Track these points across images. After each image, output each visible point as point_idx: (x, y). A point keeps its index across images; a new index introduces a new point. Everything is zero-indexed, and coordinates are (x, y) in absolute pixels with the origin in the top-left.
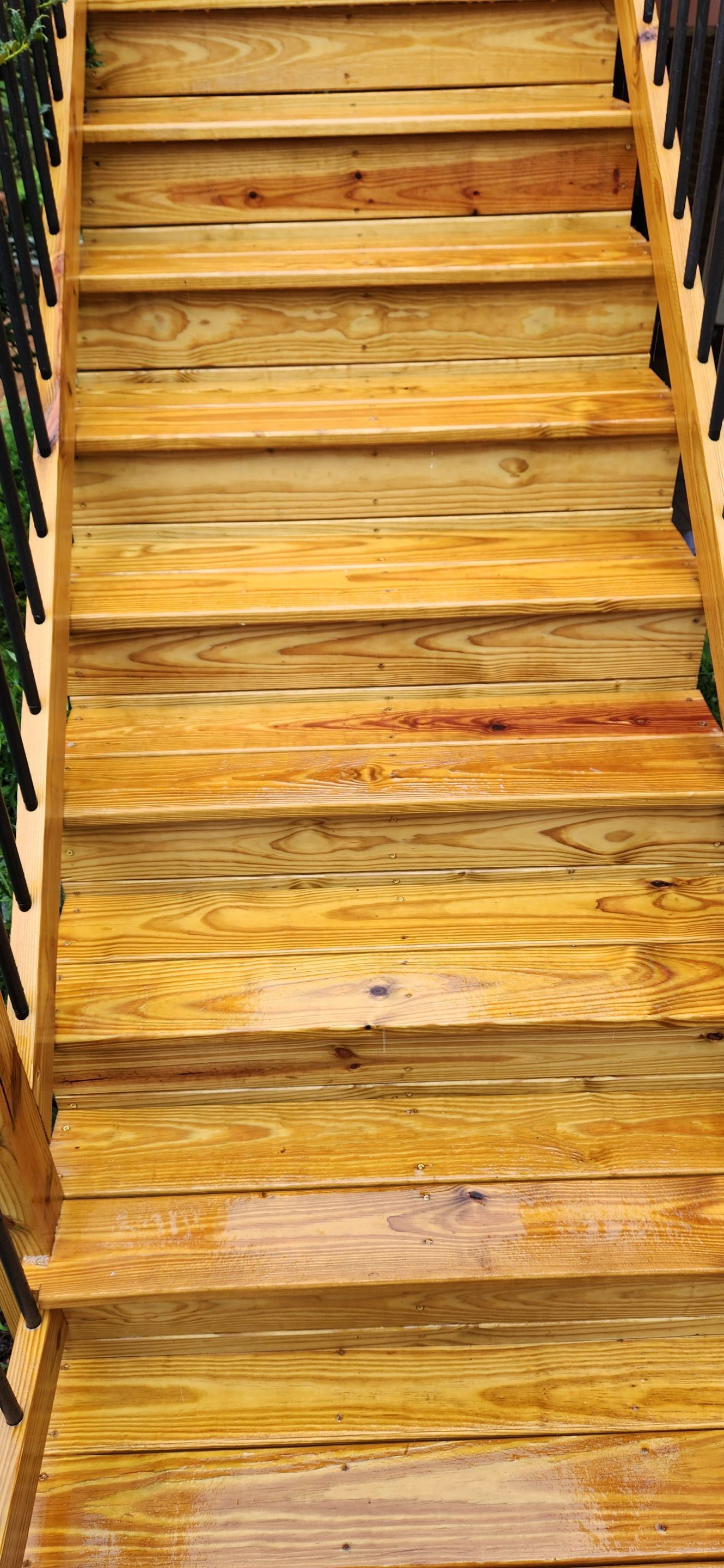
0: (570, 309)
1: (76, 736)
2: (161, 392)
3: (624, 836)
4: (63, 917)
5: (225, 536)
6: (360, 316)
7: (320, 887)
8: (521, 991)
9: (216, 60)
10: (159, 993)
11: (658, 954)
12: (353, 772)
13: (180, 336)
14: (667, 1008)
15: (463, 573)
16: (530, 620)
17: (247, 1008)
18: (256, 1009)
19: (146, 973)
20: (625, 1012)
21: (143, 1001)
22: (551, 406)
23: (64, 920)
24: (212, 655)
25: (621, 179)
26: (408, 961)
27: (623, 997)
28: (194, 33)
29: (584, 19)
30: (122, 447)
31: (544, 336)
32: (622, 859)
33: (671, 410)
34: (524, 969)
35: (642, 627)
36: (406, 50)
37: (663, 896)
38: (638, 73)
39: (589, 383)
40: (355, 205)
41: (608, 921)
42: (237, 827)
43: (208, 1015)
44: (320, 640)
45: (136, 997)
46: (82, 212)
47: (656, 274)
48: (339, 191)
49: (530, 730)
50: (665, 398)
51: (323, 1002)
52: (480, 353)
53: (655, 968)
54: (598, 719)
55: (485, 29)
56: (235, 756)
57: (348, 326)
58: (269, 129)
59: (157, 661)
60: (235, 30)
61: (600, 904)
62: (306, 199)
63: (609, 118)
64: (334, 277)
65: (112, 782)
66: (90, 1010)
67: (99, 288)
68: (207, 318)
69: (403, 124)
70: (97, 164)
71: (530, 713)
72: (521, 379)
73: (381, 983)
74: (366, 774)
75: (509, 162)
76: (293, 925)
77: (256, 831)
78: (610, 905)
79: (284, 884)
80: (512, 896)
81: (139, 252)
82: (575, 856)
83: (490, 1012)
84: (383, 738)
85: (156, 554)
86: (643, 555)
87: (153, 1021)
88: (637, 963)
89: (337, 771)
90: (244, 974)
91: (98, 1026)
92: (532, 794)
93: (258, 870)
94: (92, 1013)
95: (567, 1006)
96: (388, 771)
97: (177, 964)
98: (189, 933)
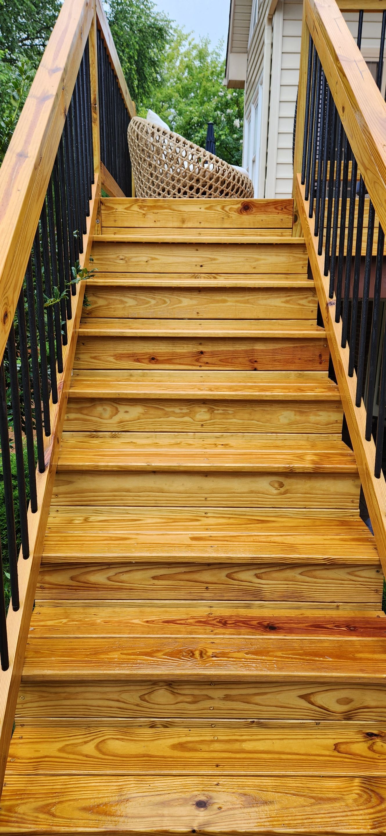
0: (301, 413)
1: (35, 624)
2: (102, 442)
3: (348, 701)
4: (12, 741)
5: (128, 513)
6: (201, 411)
7: (167, 727)
8: (290, 808)
9: (141, 306)
10: (64, 799)
11: (373, 784)
12: (190, 652)
13: (114, 418)
14: (382, 824)
15: (251, 539)
16: (288, 566)
17: (119, 813)
18: (124, 814)
19: (58, 784)
20: (355, 827)
21: (54, 804)
22: (294, 456)
23: (12, 744)
24: (114, 578)
25: (323, 358)
26: (220, 783)
27: (354, 815)
28: (131, 295)
29: (302, 295)
30: (80, 468)
31: (289, 424)
32: (348, 716)
33: (354, 462)
34: (292, 792)
35: (349, 573)
36: (224, 304)
37: (374, 743)
38: (328, 317)
39: (313, 447)
40: (200, 364)
41: (342, 759)
42: (121, 685)
43: (93, 817)
44: (174, 572)
45: (50, 801)
46: (74, 363)
47: (342, 399)
48: (193, 358)
49: (291, 631)
50: (351, 455)
51: (166, 811)
52: (259, 430)
53: (373, 795)
54: (328, 626)
55: (259, 297)
56: (123, 639)
57: (195, 416)
58: (162, 333)
59: (85, 581)
60: (150, 294)
61: (336, 747)
62: (178, 361)
63: (316, 334)
64: (189, 395)
65: (52, 653)
66: (21, 809)
67: (78, 396)
68: (127, 410)
69: (222, 333)
70: (83, 344)
71: (290, 620)
72: (279, 443)
73: (203, 798)
74: (197, 653)
75: (271, 349)
76: (150, 753)
77: (132, 688)
78: (342, 748)
79: (146, 724)
80: (283, 739)
81: (99, 381)
82: (320, 713)
83: (271, 823)
84: (208, 631)
85: (91, 522)
86: (346, 534)
87: (59, 820)
88: (361, 790)
89: (181, 651)
90: (118, 788)
91: (24, 821)
92: (293, 671)
93: (131, 714)
94: (22, 812)
95: (319, 820)
96: (210, 652)
97: (77, 778)
98: (87, 756)
